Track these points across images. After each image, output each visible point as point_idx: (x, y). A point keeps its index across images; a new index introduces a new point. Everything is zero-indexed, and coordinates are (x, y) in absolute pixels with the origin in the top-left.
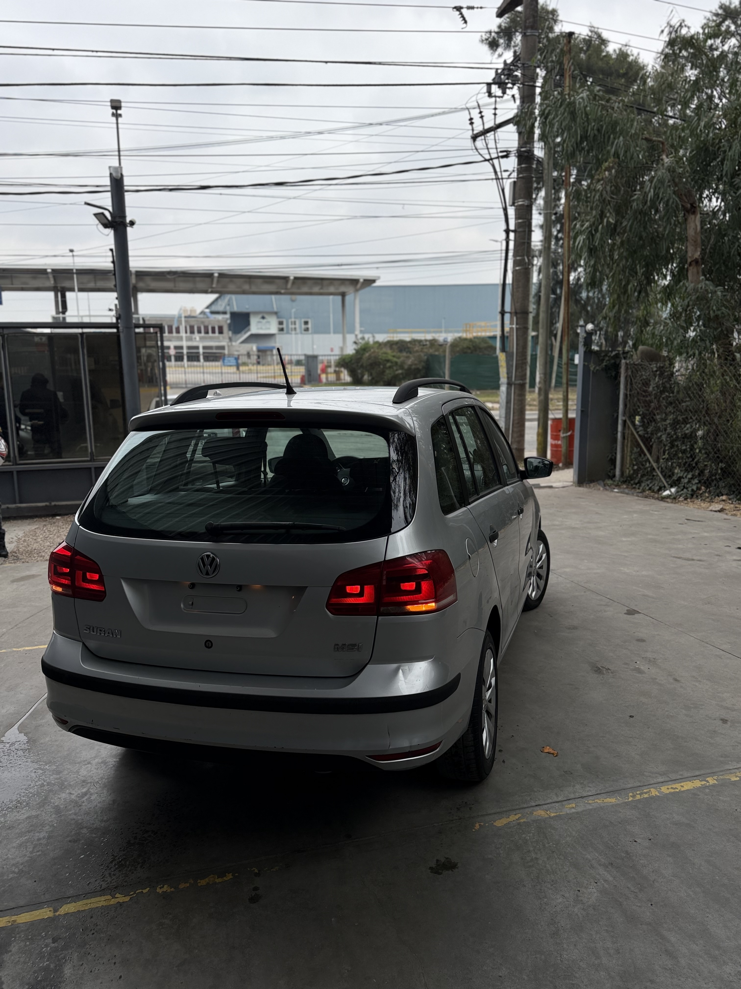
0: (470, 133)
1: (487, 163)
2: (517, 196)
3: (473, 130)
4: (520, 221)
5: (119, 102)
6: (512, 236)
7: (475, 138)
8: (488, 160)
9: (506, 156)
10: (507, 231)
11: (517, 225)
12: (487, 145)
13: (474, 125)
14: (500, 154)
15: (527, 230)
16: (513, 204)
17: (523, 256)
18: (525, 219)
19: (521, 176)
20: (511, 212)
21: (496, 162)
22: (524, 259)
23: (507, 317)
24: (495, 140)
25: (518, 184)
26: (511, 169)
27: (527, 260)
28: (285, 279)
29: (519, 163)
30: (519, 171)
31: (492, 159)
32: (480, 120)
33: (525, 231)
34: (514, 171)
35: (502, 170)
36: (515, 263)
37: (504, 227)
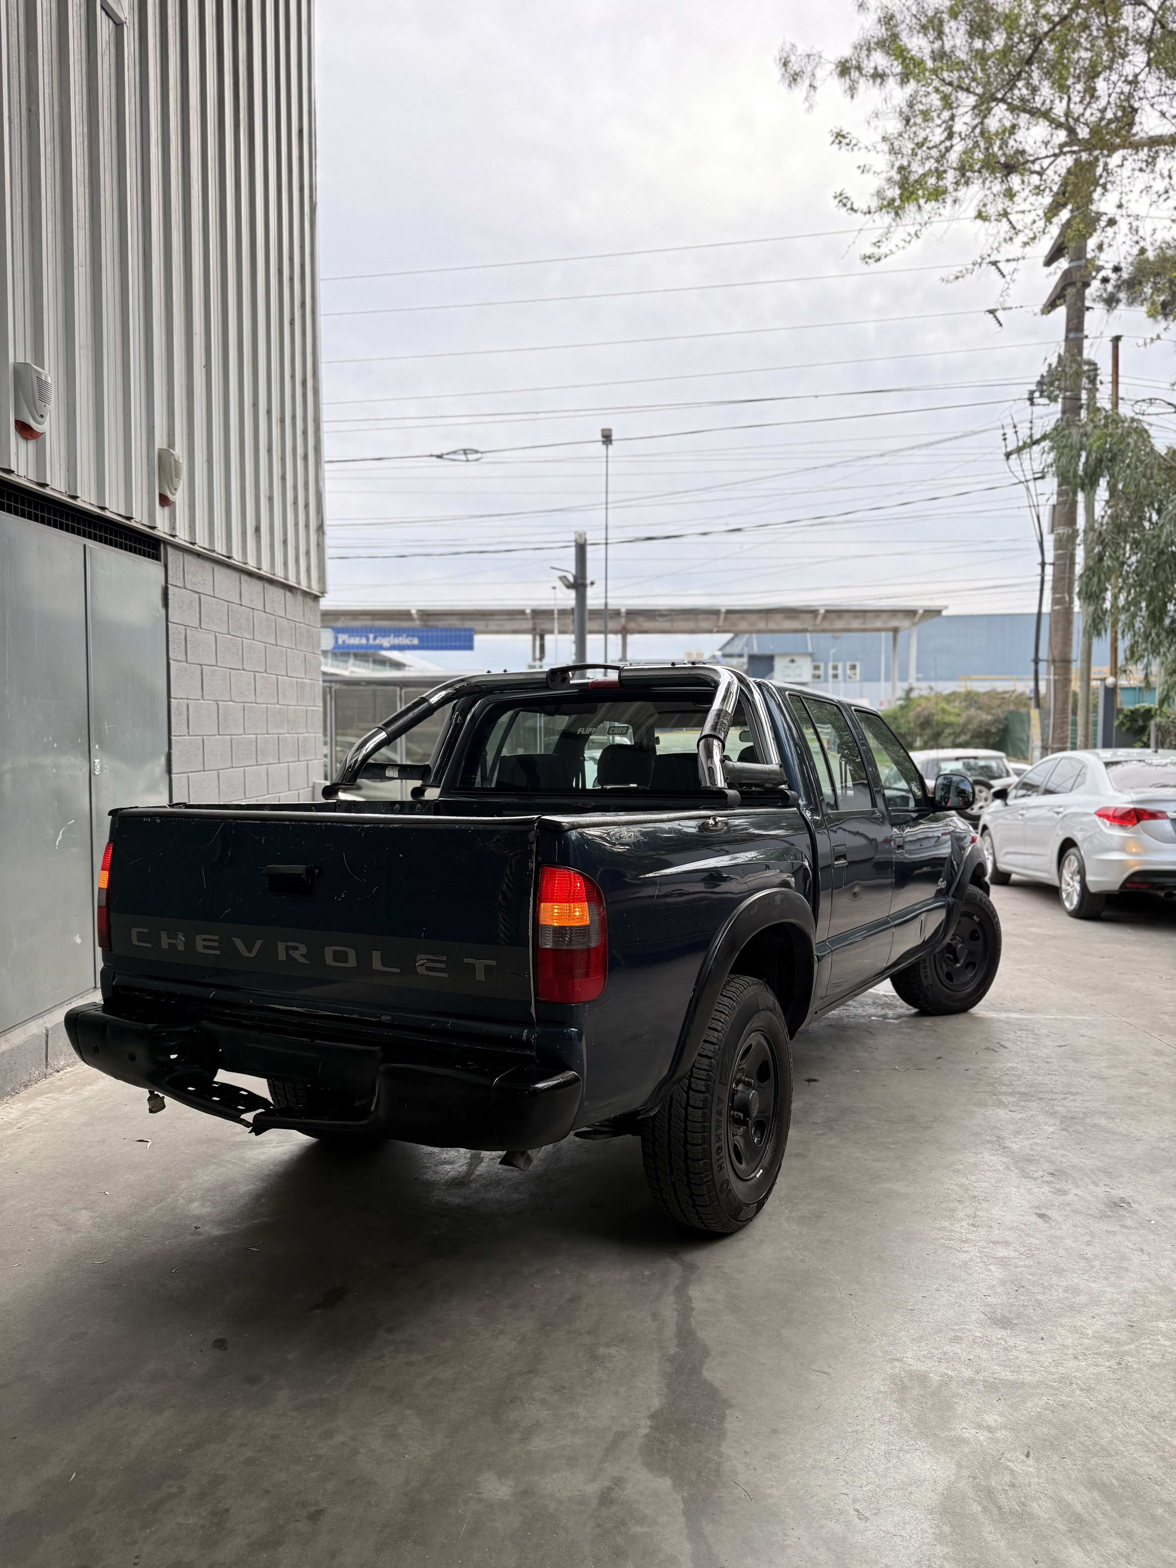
0: (1003, 451)
1: (1021, 485)
2: (1056, 523)
3: (1006, 447)
4: (1060, 552)
5: (610, 430)
6: (1049, 570)
7: (1008, 455)
8: (1021, 482)
9: (1043, 478)
10: (1043, 564)
11: (1057, 557)
12: (1021, 464)
13: (1007, 441)
14: (1037, 476)
15: (1068, 562)
16: (1052, 531)
17: (1063, 593)
18: (1066, 549)
19: (1061, 499)
20: (1049, 541)
21: (1031, 484)
22: (1064, 598)
23: (1042, 666)
24: (1031, 459)
25: (1058, 508)
26: (1048, 492)
27: (1067, 598)
28: (814, 612)
29: (1060, 485)
30: (1060, 494)
31: (1027, 481)
32: (1014, 435)
33: (1065, 564)
34: (1052, 494)
35: (1039, 492)
36: (1055, 602)
37: (1039, 560)
